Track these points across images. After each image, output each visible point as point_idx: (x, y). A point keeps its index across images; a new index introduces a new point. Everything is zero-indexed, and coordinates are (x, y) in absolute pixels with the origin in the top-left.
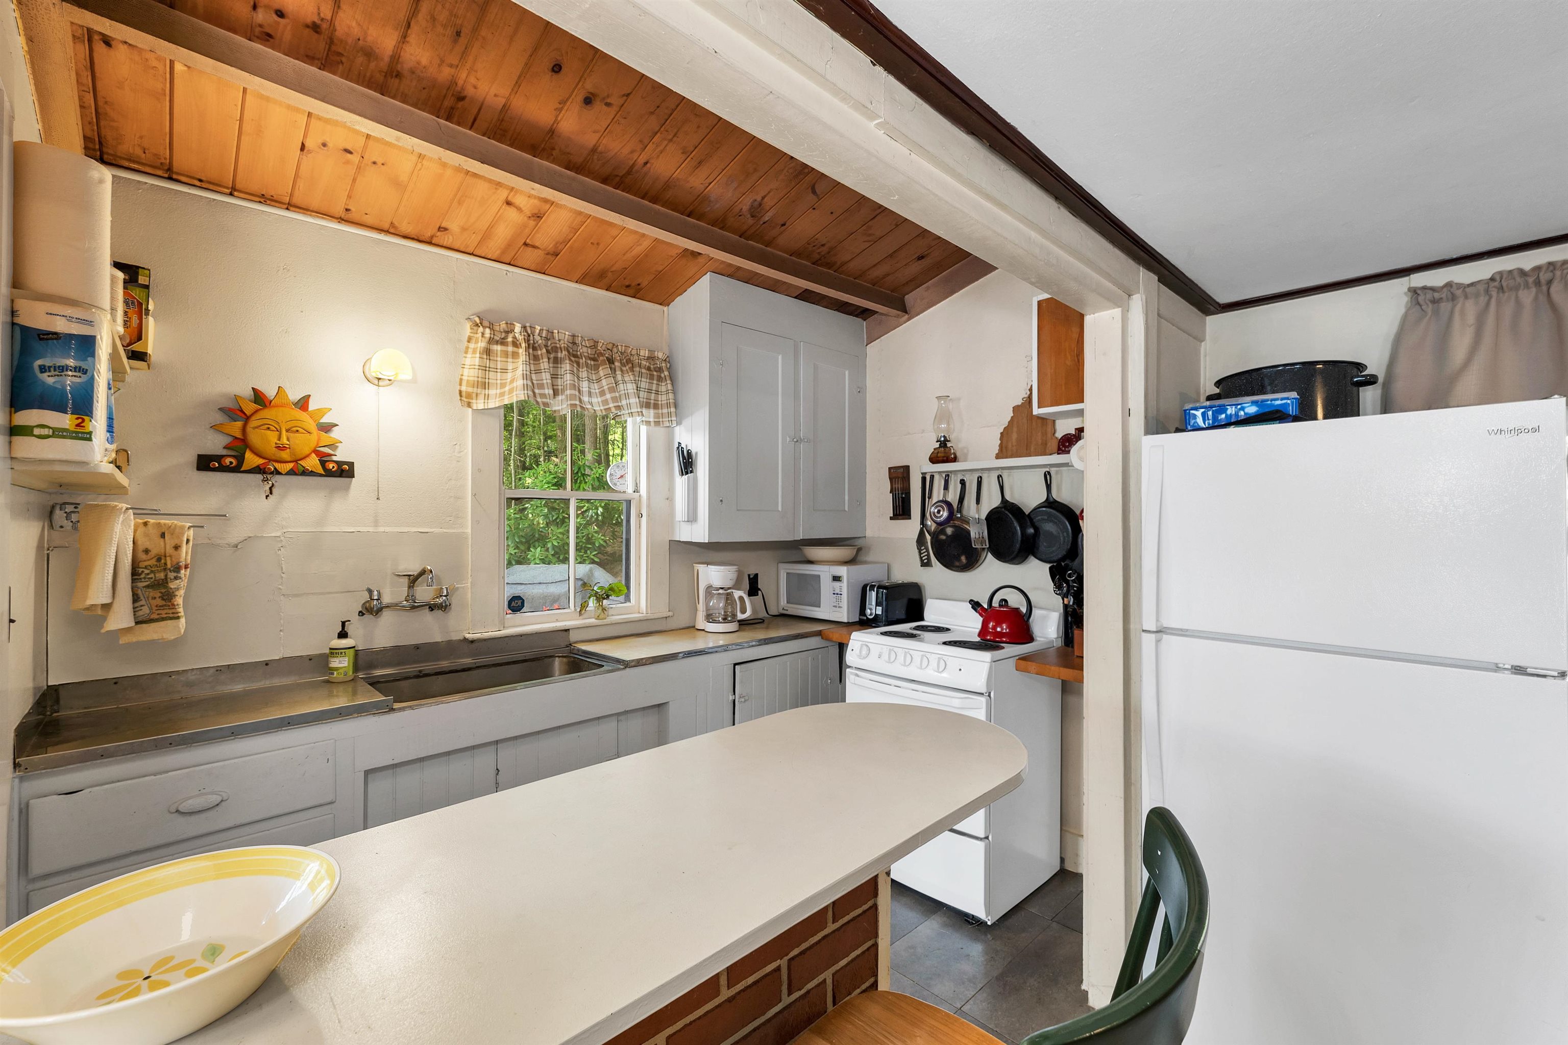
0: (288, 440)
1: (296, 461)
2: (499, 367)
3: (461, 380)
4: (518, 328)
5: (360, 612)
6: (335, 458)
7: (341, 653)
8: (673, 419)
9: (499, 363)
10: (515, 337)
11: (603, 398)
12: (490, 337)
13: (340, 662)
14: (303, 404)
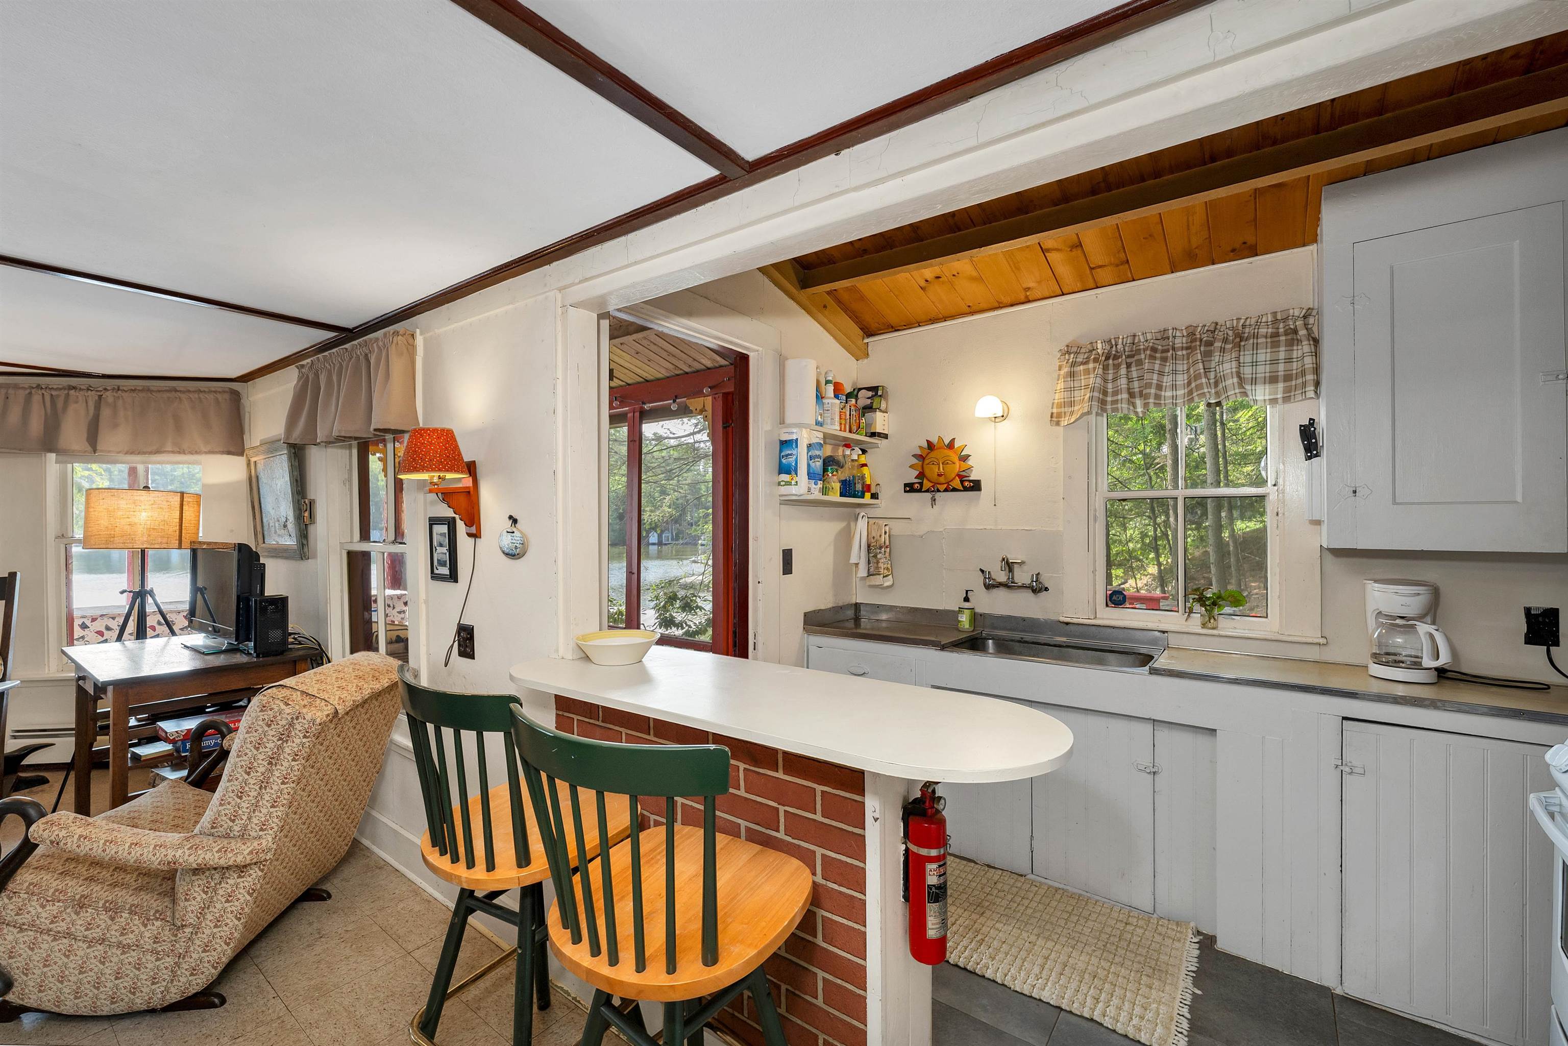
0: (944, 469)
1: (948, 483)
2: (1082, 385)
3: (1053, 404)
4: (1100, 344)
5: (981, 585)
6: (970, 477)
7: (963, 611)
9: (1082, 381)
10: (1097, 354)
12: (1075, 361)
13: (962, 617)
14: (951, 445)
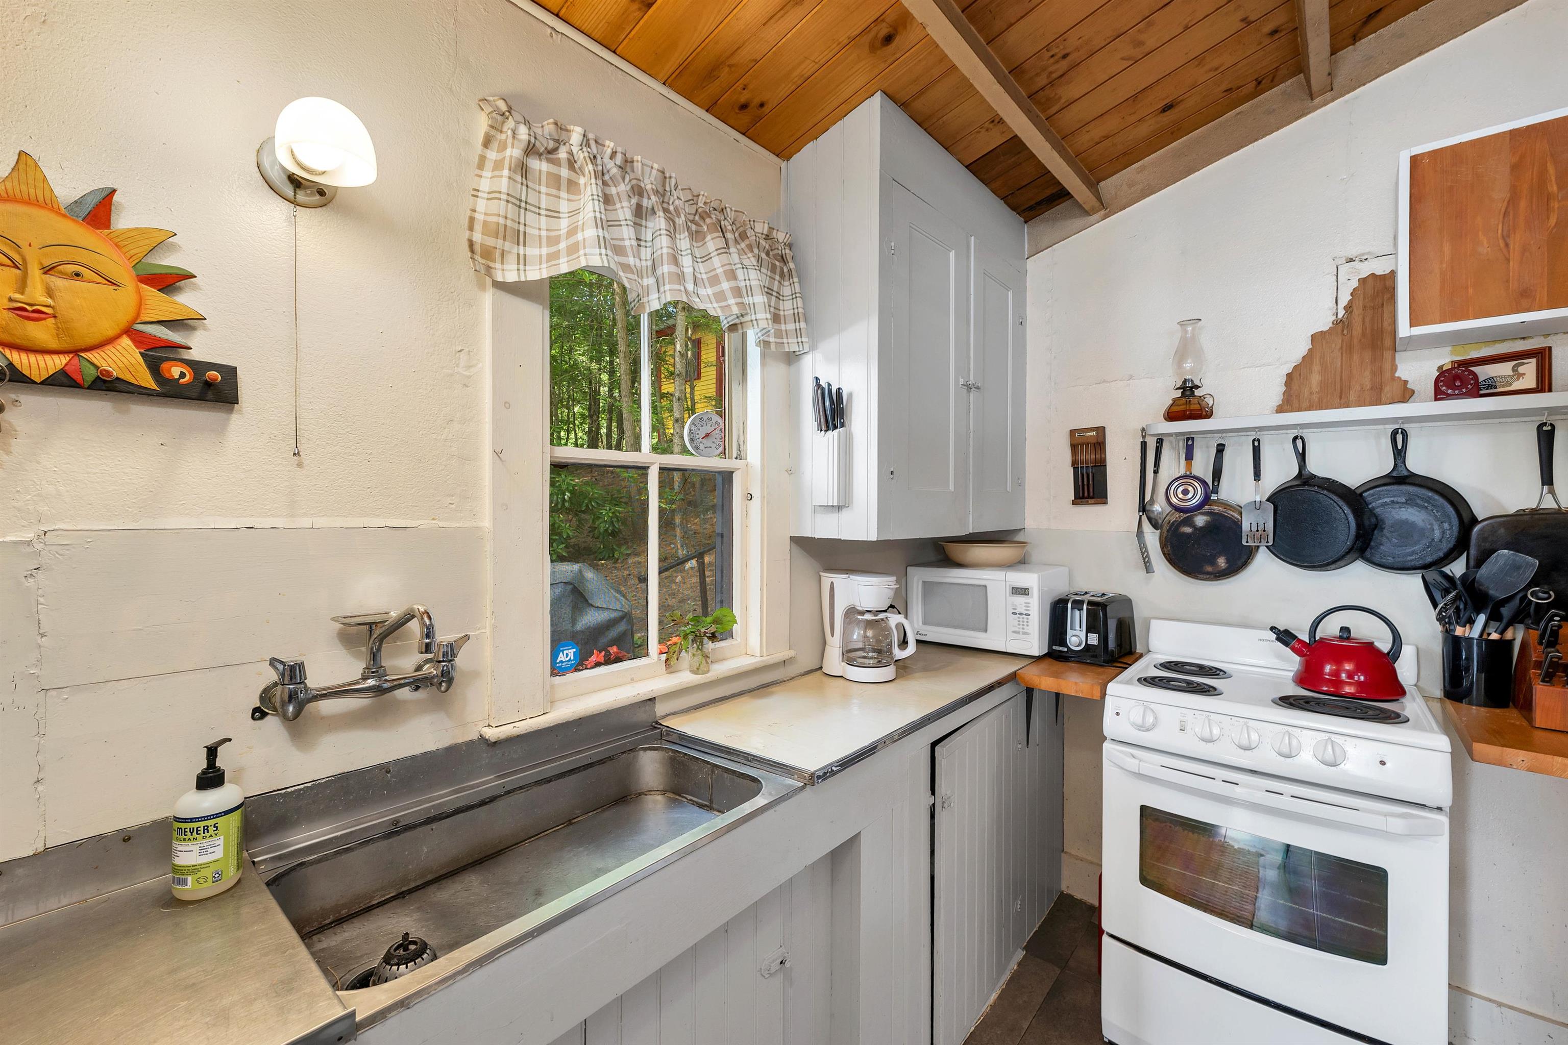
0: (50, 293)
1: (75, 352)
2: (543, 206)
3: (472, 220)
4: (576, 137)
5: (255, 710)
6: (186, 355)
7: (206, 829)
8: (804, 339)
9: (543, 197)
10: (571, 153)
11: (717, 289)
12: (529, 142)
13: (203, 851)
14: (95, 210)
